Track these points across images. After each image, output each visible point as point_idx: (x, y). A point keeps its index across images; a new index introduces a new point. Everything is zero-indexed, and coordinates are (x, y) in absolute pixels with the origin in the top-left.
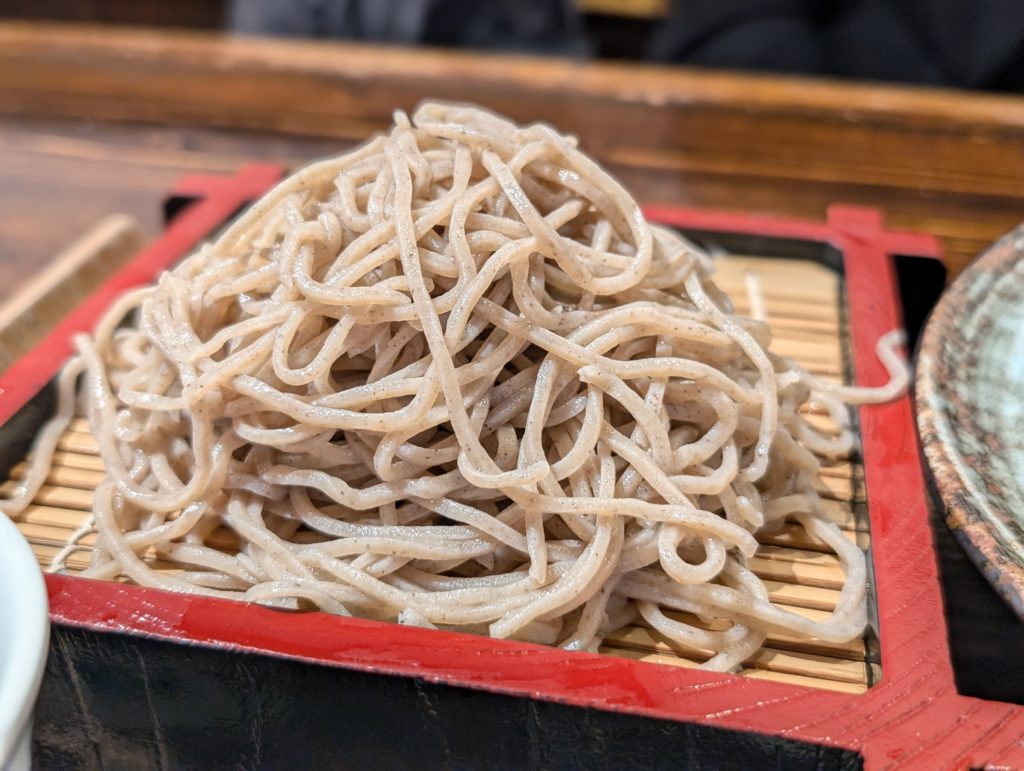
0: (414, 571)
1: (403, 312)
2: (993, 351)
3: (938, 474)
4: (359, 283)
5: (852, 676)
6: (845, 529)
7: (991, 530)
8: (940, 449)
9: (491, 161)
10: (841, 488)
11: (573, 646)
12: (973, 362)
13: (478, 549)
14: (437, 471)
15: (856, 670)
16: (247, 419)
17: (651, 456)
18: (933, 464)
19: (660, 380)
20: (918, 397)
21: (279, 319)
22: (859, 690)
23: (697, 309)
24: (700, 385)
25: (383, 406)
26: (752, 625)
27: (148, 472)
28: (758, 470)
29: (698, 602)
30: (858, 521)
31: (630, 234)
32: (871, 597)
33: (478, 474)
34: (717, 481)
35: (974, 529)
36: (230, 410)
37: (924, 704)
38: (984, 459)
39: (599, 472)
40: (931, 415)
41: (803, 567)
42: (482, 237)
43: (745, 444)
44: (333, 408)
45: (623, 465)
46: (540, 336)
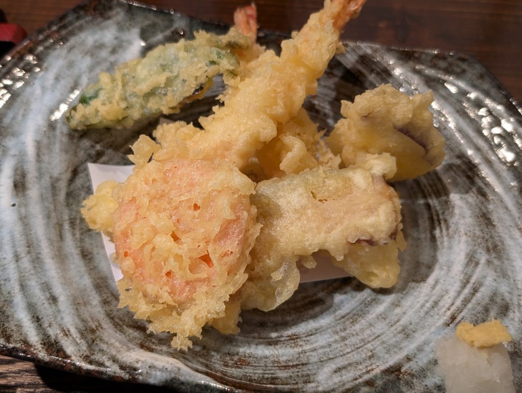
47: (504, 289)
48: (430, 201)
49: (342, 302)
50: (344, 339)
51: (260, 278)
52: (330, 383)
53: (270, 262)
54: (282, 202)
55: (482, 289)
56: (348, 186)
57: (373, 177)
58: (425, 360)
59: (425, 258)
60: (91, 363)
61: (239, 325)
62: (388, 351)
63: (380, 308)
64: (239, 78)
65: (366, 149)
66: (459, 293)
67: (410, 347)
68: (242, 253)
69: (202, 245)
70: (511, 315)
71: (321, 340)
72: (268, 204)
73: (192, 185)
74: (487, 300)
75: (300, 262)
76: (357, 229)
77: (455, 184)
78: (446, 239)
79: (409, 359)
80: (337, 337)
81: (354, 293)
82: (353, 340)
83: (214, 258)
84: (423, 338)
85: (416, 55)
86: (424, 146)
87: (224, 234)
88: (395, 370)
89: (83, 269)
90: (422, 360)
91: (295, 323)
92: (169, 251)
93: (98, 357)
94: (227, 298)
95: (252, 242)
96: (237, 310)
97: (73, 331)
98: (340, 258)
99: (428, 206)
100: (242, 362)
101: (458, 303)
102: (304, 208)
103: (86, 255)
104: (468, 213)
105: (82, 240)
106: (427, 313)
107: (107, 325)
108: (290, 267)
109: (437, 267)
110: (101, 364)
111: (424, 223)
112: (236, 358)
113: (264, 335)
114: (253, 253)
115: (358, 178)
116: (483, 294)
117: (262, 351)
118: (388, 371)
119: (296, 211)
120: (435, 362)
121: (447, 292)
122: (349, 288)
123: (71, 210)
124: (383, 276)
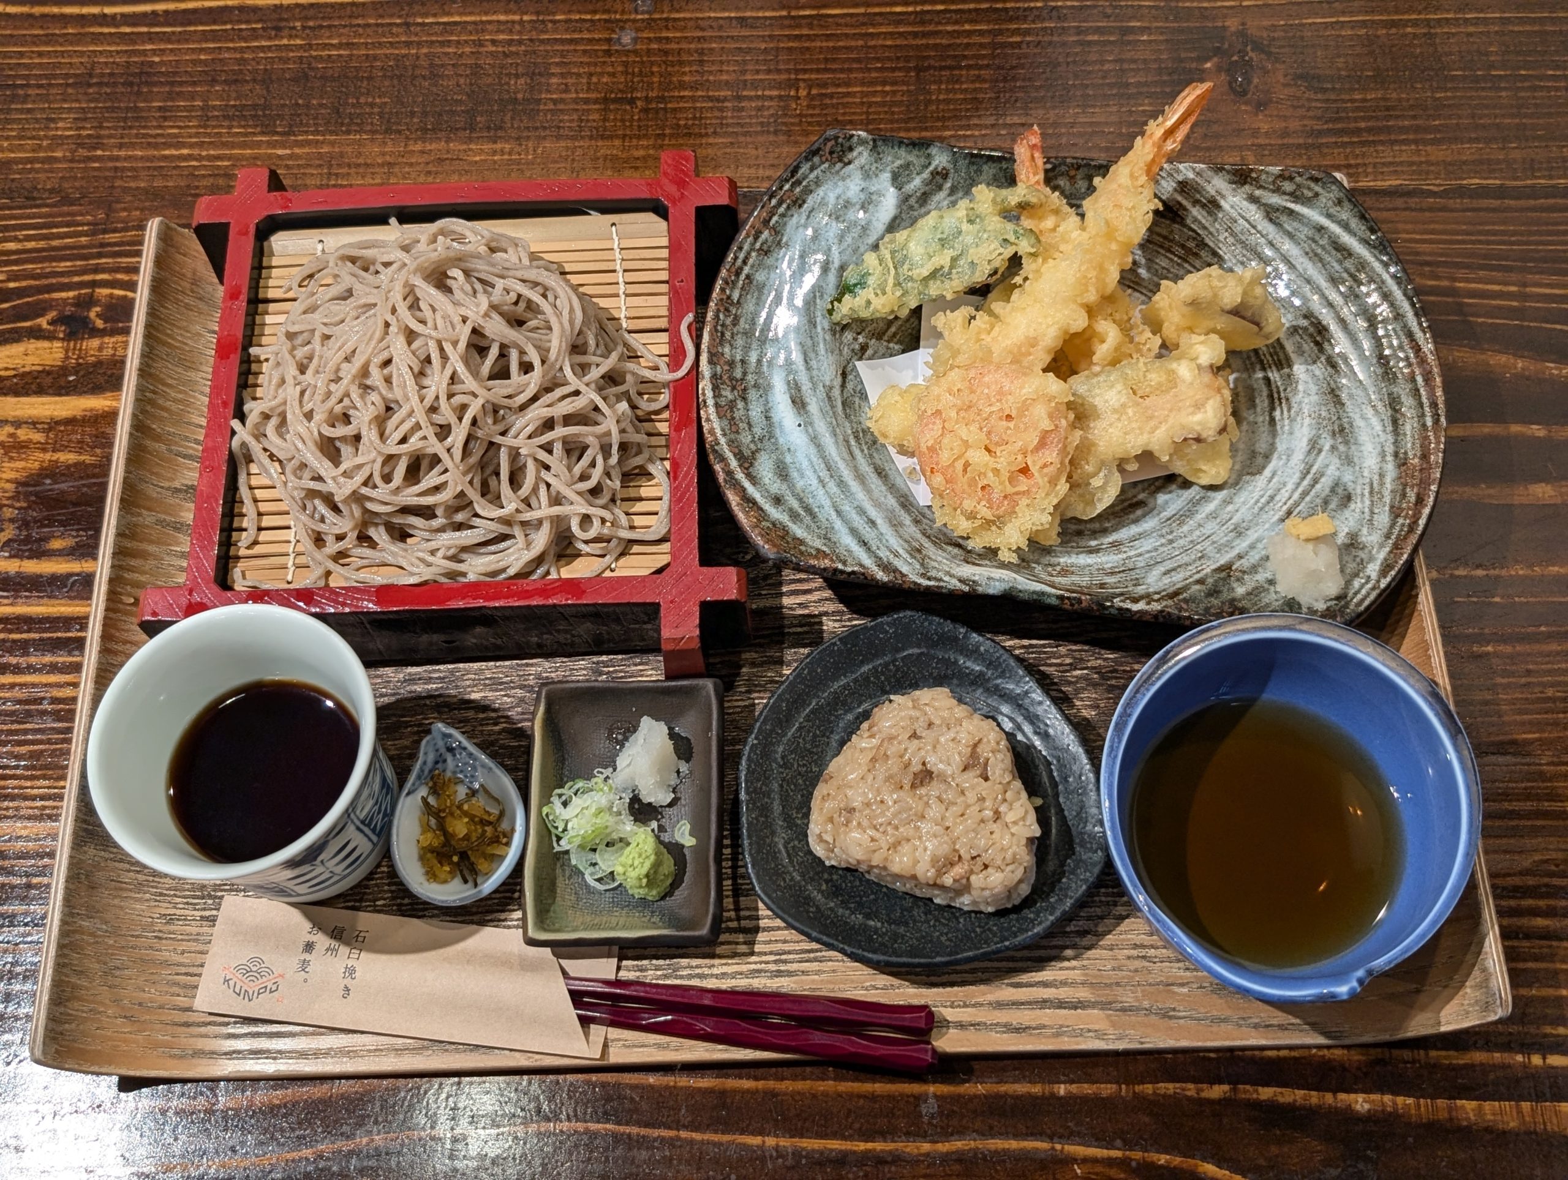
1: (428, 450)
2: (750, 305)
4: (400, 441)
13: (490, 535)
14: (462, 509)
16: (367, 501)
17: (560, 479)
19: (558, 441)
21: (369, 459)
23: (571, 384)
24: (578, 436)
27: (315, 508)
28: (614, 458)
33: (485, 512)
34: (595, 477)
36: (357, 497)
37: (686, 574)
38: (731, 405)
39: (539, 491)
40: (705, 386)
42: (458, 400)
43: (606, 450)
44: (411, 496)
45: (548, 485)
46: (498, 439)
47: (1347, 478)
48: (1270, 375)
49: (1166, 502)
50: (1171, 542)
51: (1079, 486)
52: (1160, 584)
53: (1089, 468)
54: (1098, 402)
55: (1323, 480)
56: (1173, 380)
57: (1199, 367)
58: (1257, 557)
59: (1262, 446)
60: (929, 579)
61: (1059, 534)
62: (1219, 551)
63: (1211, 507)
64: (1040, 260)
65: (1191, 330)
66: (1298, 485)
67: (1242, 545)
68: (1062, 463)
69: (1020, 457)
70: (1352, 506)
71: (1147, 545)
72: (1082, 405)
73: (1001, 393)
74: (1327, 491)
75: (1121, 466)
76: (1183, 427)
77: (1300, 352)
78: (1287, 422)
79: (1240, 557)
80: (1163, 541)
81: (1180, 492)
82: (1182, 542)
83: (1034, 469)
84: (1256, 535)
85: (1254, 175)
86: (1257, 324)
87: (1042, 444)
88: (1227, 568)
89: (884, 488)
90: (1254, 557)
91: (1115, 529)
92: (986, 465)
93: (933, 573)
94: (1051, 510)
95: (1071, 450)
96: (1058, 521)
97: (901, 551)
98: (1165, 458)
99: (1267, 380)
100: (1065, 572)
101: (1296, 496)
102: (1123, 406)
103: (880, 472)
104: (1313, 389)
105: (871, 456)
106: (1261, 509)
107: (927, 544)
108: (1110, 471)
109: (1275, 456)
110: (941, 580)
111: (1262, 402)
112: (1058, 568)
113: (1082, 543)
114: (1071, 462)
115: (1184, 370)
116: (1325, 483)
117: (1083, 560)
118: (1220, 569)
119: (1115, 411)
120: (1268, 558)
121: (1285, 484)
122: (1174, 487)
123: (851, 422)
124: (1214, 471)
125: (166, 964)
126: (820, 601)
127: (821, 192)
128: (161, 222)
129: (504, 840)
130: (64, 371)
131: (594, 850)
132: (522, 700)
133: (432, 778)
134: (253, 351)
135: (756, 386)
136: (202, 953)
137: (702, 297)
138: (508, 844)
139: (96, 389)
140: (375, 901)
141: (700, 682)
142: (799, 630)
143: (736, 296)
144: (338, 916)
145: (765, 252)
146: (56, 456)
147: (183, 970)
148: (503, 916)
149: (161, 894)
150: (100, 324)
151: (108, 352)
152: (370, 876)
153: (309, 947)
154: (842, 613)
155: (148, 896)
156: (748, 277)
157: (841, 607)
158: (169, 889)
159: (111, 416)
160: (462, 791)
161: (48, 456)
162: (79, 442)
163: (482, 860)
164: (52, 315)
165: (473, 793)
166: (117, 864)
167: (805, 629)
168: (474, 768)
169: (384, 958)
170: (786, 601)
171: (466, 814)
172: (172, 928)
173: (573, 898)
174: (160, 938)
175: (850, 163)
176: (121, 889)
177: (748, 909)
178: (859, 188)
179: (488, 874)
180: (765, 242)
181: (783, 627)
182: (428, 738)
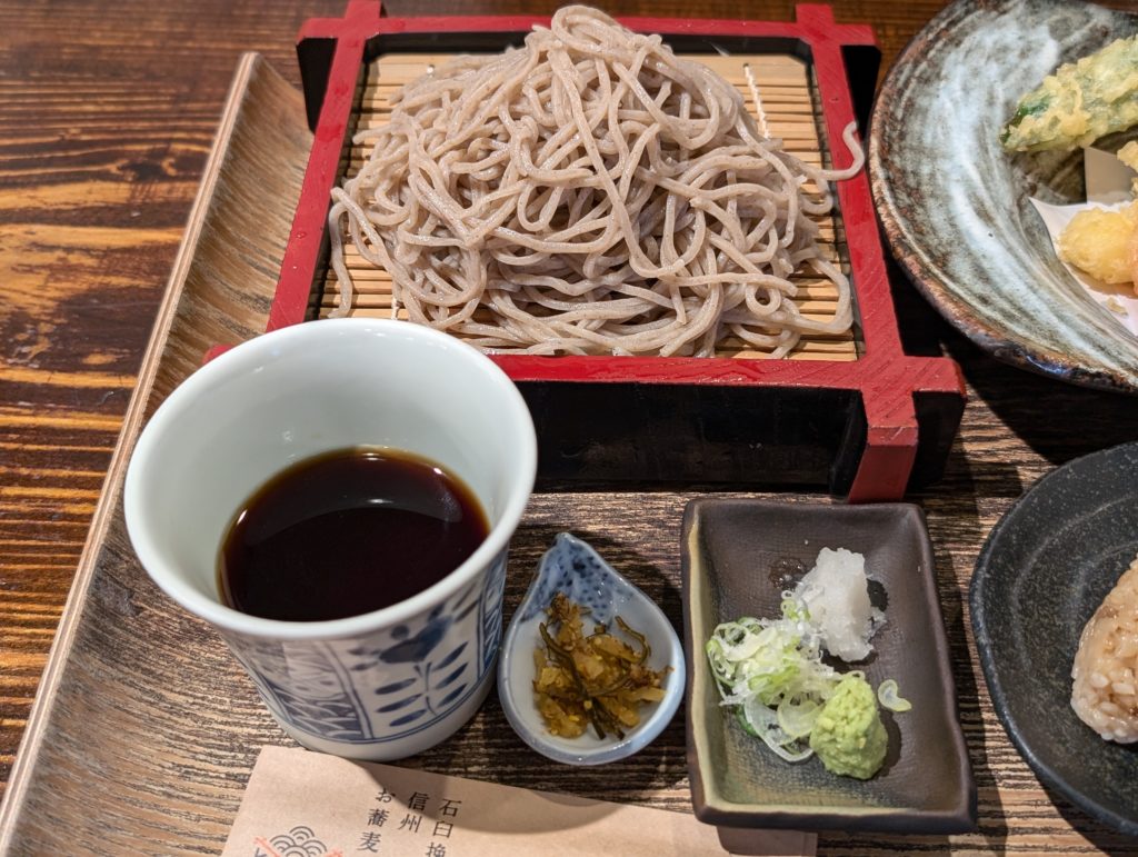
0: (610, 325)
1: (591, 181)
2: (915, 126)
3: (886, 225)
4: (559, 167)
5: (848, 350)
6: (833, 262)
7: (919, 260)
8: (886, 208)
9: (619, 69)
10: (828, 234)
11: (700, 355)
12: (902, 136)
13: (644, 309)
14: (616, 269)
15: (849, 346)
16: (501, 250)
17: (734, 244)
18: (883, 218)
19: (733, 197)
20: (872, 171)
21: (514, 191)
22: (851, 358)
23: (745, 144)
24: (755, 197)
25: (582, 238)
26: (793, 329)
27: (426, 279)
28: (788, 240)
29: (764, 321)
30: (840, 256)
31: (702, 99)
32: (854, 304)
33: (644, 270)
34: (768, 253)
35: (909, 260)
36: (490, 245)
37: (889, 362)
38: (911, 209)
39: (706, 257)
40: (879, 185)
41: (815, 290)
42: (628, 126)
43: (780, 225)
44: (558, 243)
45: (717, 251)
46: (667, 183)
125: (174, 831)
126: (1010, 449)
127: (977, 35)
128: (257, 57)
129: (657, 682)
130: (128, 207)
131: (774, 708)
132: (651, 535)
133: (553, 605)
134: (356, 139)
135: (932, 195)
136: (223, 822)
137: (863, 114)
138: (662, 686)
139: (160, 225)
140: (466, 767)
141: (900, 507)
142: (990, 478)
143: (899, 114)
144: (420, 778)
145: (925, 80)
146: (107, 280)
147: (197, 843)
148: (645, 794)
149: (178, 738)
150: (172, 172)
151: (177, 195)
152: (461, 733)
153: (378, 817)
154: (1040, 463)
155: (160, 737)
156: (910, 99)
157: (1037, 457)
158: (190, 733)
159: (173, 248)
160: (588, 627)
161: (99, 279)
162: (135, 268)
163: (623, 709)
164: (124, 162)
165: (603, 630)
166: (126, 688)
167: (998, 477)
168: (608, 595)
169: (485, 837)
170: (968, 447)
171: (598, 650)
172: (187, 784)
173: (748, 769)
174: (170, 795)
175: (1005, 12)
176: (127, 722)
177: (986, 803)
178: (1015, 36)
179: (633, 727)
180: (924, 72)
181: (969, 474)
182: (551, 550)
